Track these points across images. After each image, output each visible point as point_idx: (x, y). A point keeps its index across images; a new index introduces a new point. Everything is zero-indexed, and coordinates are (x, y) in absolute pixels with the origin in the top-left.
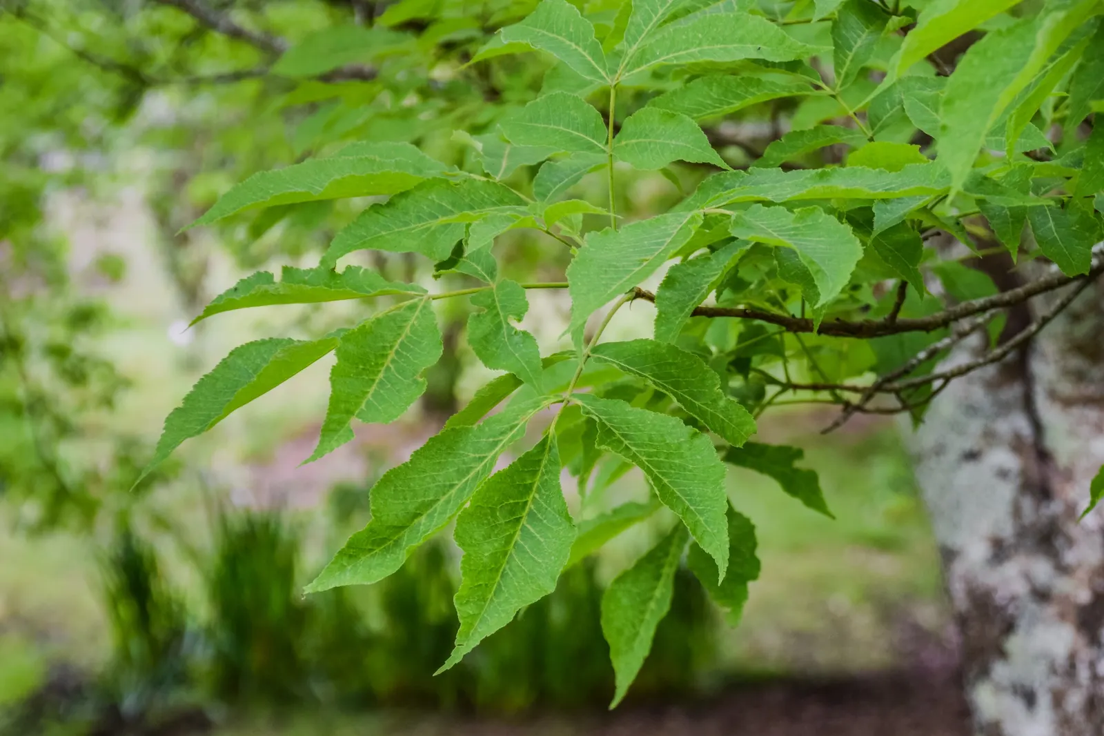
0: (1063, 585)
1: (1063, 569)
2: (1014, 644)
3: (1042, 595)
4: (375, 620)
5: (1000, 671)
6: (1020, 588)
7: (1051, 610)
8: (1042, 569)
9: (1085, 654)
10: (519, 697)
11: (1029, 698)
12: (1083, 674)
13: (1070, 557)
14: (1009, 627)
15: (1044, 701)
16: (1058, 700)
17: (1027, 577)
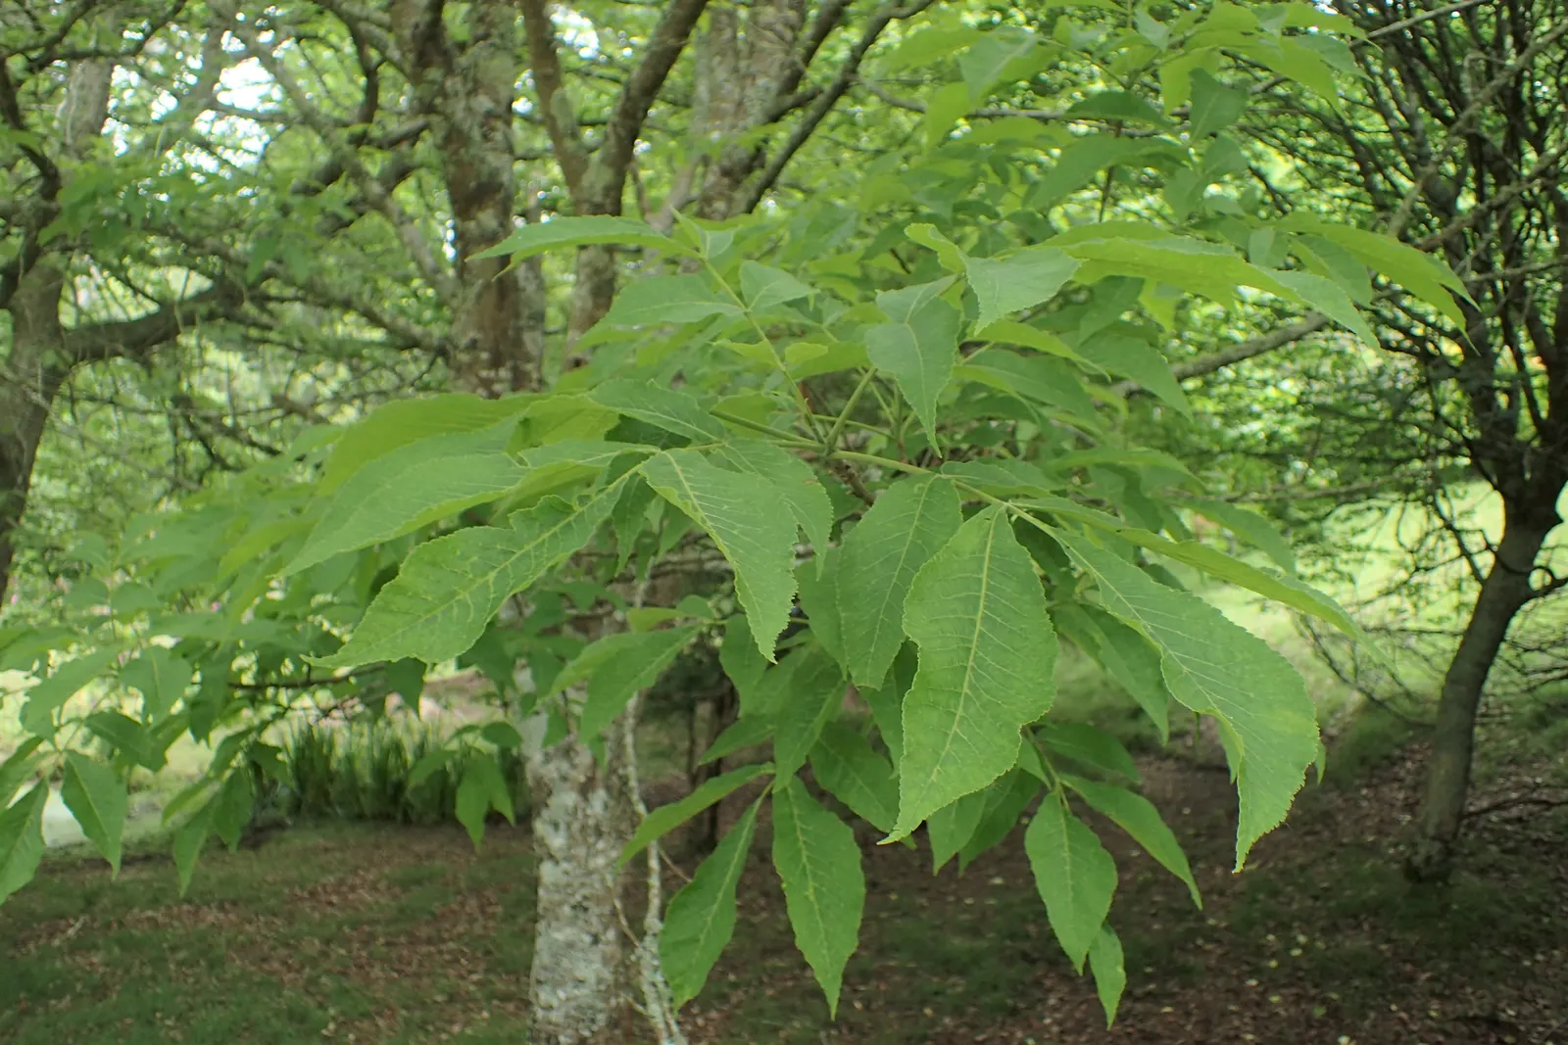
0: (573, 774)
1: (574, 766)
2: (553, 801)
3: (564, 778)
4: (367, 778)
5: (545, 814)
6: (555, 775)
7: (568, 785)
8: (565, 766)
9: (582, 805)
10: (433, 816)
11: (556, 826)
12: (580, 815)
13: (577, 761)
14: (550, 793)
15: (562, 826)
16: (569, 826)
17: (558, 769)
